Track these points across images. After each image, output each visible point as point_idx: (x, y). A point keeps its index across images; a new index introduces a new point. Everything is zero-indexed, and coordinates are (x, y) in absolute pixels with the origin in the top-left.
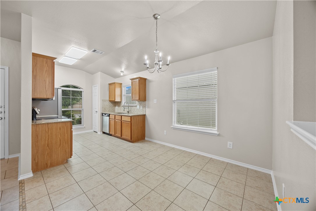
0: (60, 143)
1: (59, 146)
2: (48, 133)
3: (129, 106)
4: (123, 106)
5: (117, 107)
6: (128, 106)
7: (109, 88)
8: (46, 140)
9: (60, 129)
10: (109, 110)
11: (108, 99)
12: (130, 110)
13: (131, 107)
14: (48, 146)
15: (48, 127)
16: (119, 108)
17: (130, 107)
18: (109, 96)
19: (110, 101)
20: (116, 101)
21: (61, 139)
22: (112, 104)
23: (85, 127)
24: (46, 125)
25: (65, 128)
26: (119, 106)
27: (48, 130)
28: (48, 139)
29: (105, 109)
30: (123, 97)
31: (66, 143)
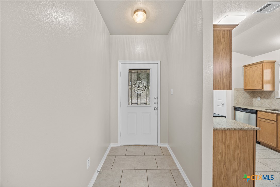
0: (240, 163)
1: (239, 168)
2: (225, 145)
5: (259, 99)
8: (223, 155)
9: (240, 140)
10: (245, 103)
14: (225, 164)
15: (225, 134)
16: (267, 101)
20: (264, 90)
21: (241, 158)
24: (223, 131)
25: (247, 139)
26: (266, 98)
27: (225, 140)
28: (225, 154)
29: (238, 101)
31: (247, 165)
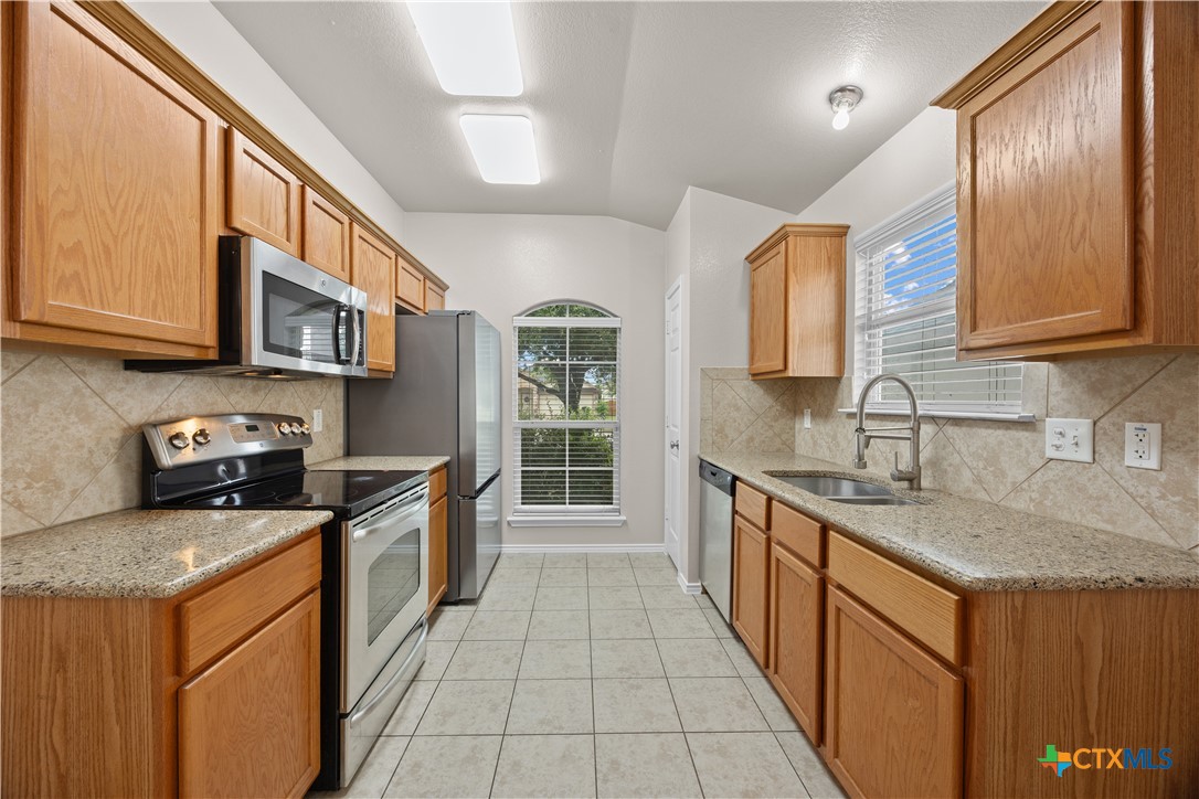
3: (919, 420)
4: (851, 416)
5: (807, 423)
6: (904, 418)
7: (753, 287)
9: (61, 659)
10: (751, 439)
11: (741, 362)
12: (935, 463)
13: (950, 430)
16: (826, 428)
17: (927, 430)
18: (752, 341)
19: (756, 376)
20: (790, 373)
21: (74, 774)
22: (768, 401)
23: (625, 522)
25: (107, 655)
26: (823, 413)
29: (721, 431)
30: (857, 339)
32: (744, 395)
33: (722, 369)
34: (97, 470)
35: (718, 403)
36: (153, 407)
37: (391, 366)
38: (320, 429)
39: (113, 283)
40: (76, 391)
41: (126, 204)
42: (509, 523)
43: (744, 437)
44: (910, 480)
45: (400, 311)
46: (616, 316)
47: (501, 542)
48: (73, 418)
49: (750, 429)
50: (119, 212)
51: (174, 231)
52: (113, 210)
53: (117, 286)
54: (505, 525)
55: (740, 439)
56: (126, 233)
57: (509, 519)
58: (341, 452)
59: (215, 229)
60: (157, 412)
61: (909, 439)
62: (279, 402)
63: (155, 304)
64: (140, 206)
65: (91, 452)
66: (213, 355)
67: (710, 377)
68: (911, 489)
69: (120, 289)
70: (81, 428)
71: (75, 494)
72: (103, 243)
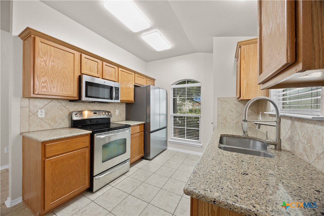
4: (270, 115)
5: (260, 117)
11: (234, 94)
12: (291, 139)
19: (238, 100)
20: (242, 98)
29: (225, 119)
32: (234, 106)
33: (225, 98)
34: (64, 120)
35: (224, 109)
36: (75, 109)
37: (132, 100)
38: (118, 114)
39: (53, 86)
40: (60, 106)
41: (56, 72)
42: (169, 142)
43: (235, 122)
44: (275, 145)
45: (135, 86)
46: (200, 82)
47: (167, 146)
48: (59, 110)
49: (237, 119)
50: (54, 74)
51: (67, 76)
52: (53, 74)
53: (54, 87)
54: (168, 142)
55: (233, 122)
56: (56, 78)
57: (169, 140)
58: (125, 119)
59: (77, 74)
60: (76, 109)
61: (275, 126)
62: (106, 108)
63: (62, 90)
64: (59, 72)
65: (63, 116)
66: (77, 99)
67: (221, 100)
68: (275, 149)
69: (55, 87)
70: (61, 112)
71: (60, 124)
72: (51, 80)
